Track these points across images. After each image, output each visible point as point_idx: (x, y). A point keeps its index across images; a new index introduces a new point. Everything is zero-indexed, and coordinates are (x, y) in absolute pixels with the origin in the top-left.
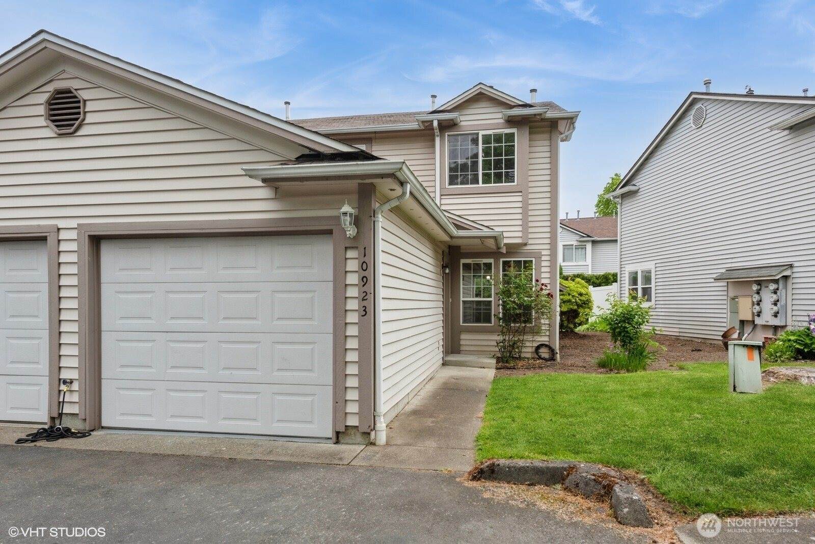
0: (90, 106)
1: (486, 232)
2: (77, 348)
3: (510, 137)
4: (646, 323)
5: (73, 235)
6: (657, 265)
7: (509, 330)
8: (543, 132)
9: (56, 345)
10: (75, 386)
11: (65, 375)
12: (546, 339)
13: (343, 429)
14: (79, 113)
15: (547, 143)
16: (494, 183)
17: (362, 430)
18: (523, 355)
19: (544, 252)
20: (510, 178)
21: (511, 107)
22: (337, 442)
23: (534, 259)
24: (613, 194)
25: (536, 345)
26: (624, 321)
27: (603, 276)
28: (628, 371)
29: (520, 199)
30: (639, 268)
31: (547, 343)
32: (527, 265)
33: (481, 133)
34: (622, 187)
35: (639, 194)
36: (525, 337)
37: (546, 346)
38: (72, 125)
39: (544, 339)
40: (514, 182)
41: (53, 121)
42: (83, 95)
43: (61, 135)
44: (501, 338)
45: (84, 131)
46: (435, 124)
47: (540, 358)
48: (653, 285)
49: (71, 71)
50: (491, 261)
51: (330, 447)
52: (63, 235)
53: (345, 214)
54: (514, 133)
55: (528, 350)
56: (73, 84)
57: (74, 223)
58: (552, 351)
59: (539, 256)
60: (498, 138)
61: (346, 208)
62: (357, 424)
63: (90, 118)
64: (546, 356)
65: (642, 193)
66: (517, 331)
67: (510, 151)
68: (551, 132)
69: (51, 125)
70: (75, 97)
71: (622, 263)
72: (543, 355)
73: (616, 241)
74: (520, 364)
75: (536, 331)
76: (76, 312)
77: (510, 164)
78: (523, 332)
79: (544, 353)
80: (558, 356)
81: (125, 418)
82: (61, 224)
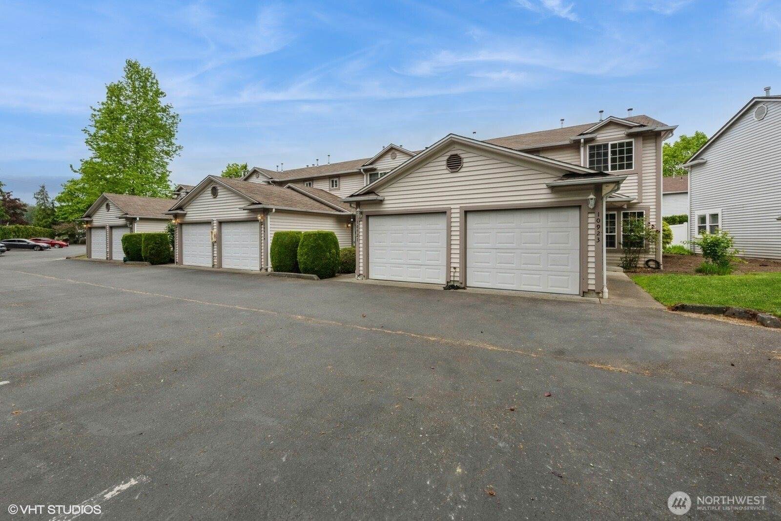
0: (465, 160)
1: (624, 199)
2: (459, 255)
3: (630, 144)
4: (730, 247)
5: (458, 211)
6: (724, 211)
7: (630, 252)
8: (651, 139)
9: (449, 254)
10: (458, 270)
11: (453, 265)
12: (654, 256)
13: (587, 291)
14: (461, 163)
15: (654, 144)
16: (626, 169)
17: (596, 291)
18: (638, 266)
19: (651, 207)
20: (629, 166)
21: (630, 127)
22: (583, 296)
23: (644, 211)
24: (685, 165)
25: (646, 260)
26: (714, 246)
27: (671, 217)
28: (719, 274)
29: (636, 178)
30: (707, 213)
31: (654, 259)
32: (641, 214)
33: (610, 143)
34: (691, 161)
35: (706, 165)
36: (641, 255)
37: (653, 260)
38: (458, 168)
39: (652, 257)
40: (632, 168)
41: (449, 167)
42: (462, 156)
43: (452, 172)
44: (624, 256)
45: (462, 170)
46: (582, 141)
47: (649, 267)
48: (720, 224)
49: (457, 147)
50: (616, 213)
51: (580, 297)
52: (453, 211)
53: (592, 199)
54: (632, 142)
55: (641, 263)
56: (458, 152)
57: (458, 206)
58: (657, 263)
59: (648, 209)
60: (621, 145)
61: (592, 196)
62: (594, 289)
63: (465, 165)
64: (654, 266)
65: (710, 164)
66: (634, 252)
67: (630, 151)
68: (656, 138)
69: (448, 168)
70: (459, 157)
71: (692, 210)
72: (651, 266)
73: (687, 193)
74: (638, 270)
75: (647, 252)
76: (459, 241)
77: (630, 158)
78: (639, 252)
79: (652, 264)
80: (662, 266)
81: (477, 283)
82: (452, 207)
